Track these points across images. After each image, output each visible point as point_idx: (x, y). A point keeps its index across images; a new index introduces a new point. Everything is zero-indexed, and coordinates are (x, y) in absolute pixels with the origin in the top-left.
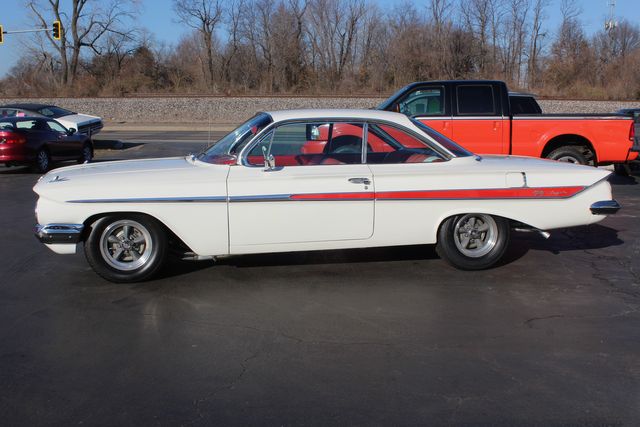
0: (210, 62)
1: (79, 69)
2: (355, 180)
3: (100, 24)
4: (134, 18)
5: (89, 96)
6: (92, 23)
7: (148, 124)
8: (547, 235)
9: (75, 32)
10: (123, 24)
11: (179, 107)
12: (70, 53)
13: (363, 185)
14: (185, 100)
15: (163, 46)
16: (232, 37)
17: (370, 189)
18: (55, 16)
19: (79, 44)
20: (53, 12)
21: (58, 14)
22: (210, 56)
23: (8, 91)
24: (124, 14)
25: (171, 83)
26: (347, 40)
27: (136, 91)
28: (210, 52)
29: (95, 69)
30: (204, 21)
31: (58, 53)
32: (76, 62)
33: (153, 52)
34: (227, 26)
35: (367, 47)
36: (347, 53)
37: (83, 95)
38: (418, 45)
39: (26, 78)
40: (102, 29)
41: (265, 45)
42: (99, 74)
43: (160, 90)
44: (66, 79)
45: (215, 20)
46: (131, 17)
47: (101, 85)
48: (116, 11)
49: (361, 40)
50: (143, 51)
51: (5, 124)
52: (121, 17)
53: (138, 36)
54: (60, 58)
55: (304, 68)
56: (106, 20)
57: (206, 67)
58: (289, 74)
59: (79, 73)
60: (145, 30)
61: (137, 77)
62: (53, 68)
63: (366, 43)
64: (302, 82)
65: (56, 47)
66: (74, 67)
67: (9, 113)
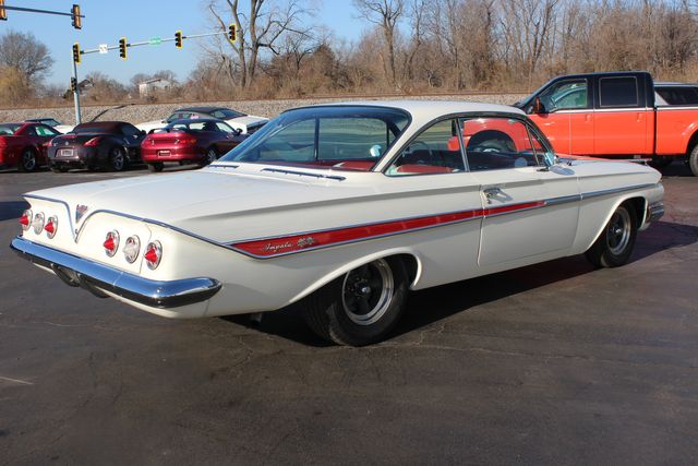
0: (392, 60)
1: (257, 71)
3: (278, 23)
5: (265, 98)
6: (270, 23)
9: (253, 33)
10: (301, 22)
12: (248, 54)
15: (344, 43)
16: (415, 31)
19: (257, 45)
20: (231, 13)
21: (236, 15)
22: (392, 52)
23: (187, 96)
24: (302, 11)
25: (351, 83)
26: (541, 30)
27: (314, 91)
28: (391, 48)
29: (274, 71)
30: (385, 16)
31: (237, 55)
32: (254, 64)
33: (333, 50)
34: (409, 19)
35: (568, 36)
36: (542, 45)
37: (259, 98)
38: (622, 33)
39: (206, 82)
40: (280, 28)
41: (450, 38)
42: (277, 75)
43: (339, 91)
44: (244, 81)
45: (397, 14)
46: (310, 14)
47: (278, 87)
48: (294, 9)
49: (560, 29)
50: (322, 49)
51: (179, 126)
52: (299, 15)
53: (316, 34)
54: (238, 60)
55: (493, 63)
56: (284, 18)
57: (388, 64)
58: (477, 70)
59: (257, 75)
60: (324, 28)
61: (316, 77)
62: (231, 71)
63: (566, 32)
64: (491, 78)
65: (235, 49)
66: (252, 69)
67: (185, 116)
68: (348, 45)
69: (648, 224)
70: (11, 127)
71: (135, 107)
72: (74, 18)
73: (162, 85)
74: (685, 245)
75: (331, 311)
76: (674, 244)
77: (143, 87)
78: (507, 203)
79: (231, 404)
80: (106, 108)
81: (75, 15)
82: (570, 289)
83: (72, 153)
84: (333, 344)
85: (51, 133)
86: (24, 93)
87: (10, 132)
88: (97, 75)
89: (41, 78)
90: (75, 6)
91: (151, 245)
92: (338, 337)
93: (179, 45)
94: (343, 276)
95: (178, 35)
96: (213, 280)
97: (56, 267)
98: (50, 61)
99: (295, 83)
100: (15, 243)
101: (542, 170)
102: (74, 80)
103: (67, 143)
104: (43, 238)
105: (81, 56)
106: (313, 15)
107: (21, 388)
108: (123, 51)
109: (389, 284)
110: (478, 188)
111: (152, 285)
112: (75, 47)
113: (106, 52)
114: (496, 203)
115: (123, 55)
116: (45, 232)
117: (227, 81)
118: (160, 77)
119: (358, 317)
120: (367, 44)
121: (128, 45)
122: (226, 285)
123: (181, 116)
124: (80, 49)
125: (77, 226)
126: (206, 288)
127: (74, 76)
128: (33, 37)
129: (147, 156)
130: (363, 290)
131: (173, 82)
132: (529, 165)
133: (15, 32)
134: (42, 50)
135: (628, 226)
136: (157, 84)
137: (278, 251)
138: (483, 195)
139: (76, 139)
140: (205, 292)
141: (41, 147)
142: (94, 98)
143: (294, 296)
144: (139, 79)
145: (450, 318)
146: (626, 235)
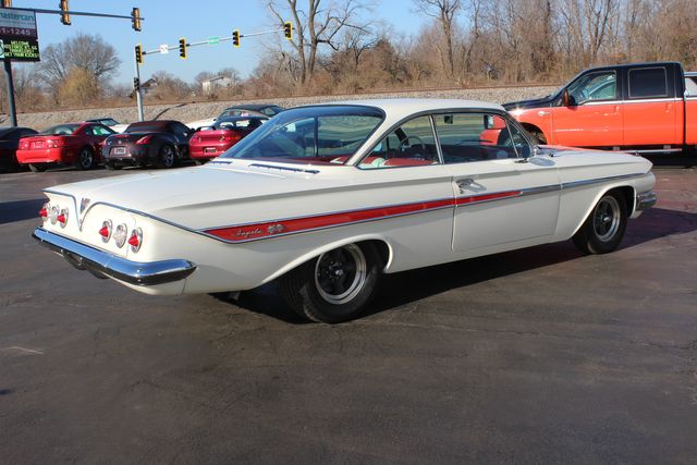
0: (450, 53)
1: (317, 66)
3: (337, 19)
5: (323, 94)
6: (329, 19)
9: (312, 29)
10: (360, 18)
12: (307, 51)
15: (403, 37)
16: (473, 24)
18: (292, 14)
19: (316, 41)
20: (291, 11)
21: (295, 12)
22: (450, 46)
23: (247, 93)
24: (360, 7)
25: (410, 77)
26: (602, 19)
27: (373, 86)
28: (449, 41)
29: (334, 66)
30: (443, 9)
31: (296, 52)
32: (313, 59)
33: (393, 44)
34: (467, 12)
35: (632, 25)
36: (603, 34)
37: (317, 94)
38: (687, 19)
39: (267, 80)
40: (339, 24)
41: (509, 30)
42: (336, 71)
43: (398, 85)
44: (304, 78)
45: (455, 7)
46: (368, 9)
47: (337, 81)
48: (352, 4)
49: (623, 17)
50: (382, 44)
51: (226, 124)
52: (357, 10)
53: (374, 28)
54: (299, 58)
55: (552, 54)
56: (343, 14)
57: (446, 57)
58: (535, 61)
59: (316, 71)
60: (383, 23)
61: (375, 72)
62: (292, 67)
63: (630, 20)
64: (550, 69)
65: (294, 45)
66: (312, 65)
67: (236, 113)
68: (407, 39)
69: (640, 213)
70: (70, 127)
71: (195, 105)
72: (134, 21)
73: (224, 82)
74: (685, 232)
75: (304, 291)
76: (673, 231)
77: (206, 84)
78: (480, 193)
79: (205, 370)
80: (167, 107)
81: (135, 18)
82: (550, 274)
83: (124, 151)
84: (308, 321)
85: (106, 132)
86: (93, 93)
87: (69, 132)
88: (162, 74)
89: (109, 78)
90: (135, 9)
91: (134, 231)
92: (312, 315)
93: (236, 43)
94: (316, 258)
95: (235, 34)
96: (190, 263)
97: (66, 251)
98: (117, 62)
99: (351, 78)
100: (37, 232)
101: (520, 162)
102: (137, 81)
103: (120, 142)
104: (57, 228)
105: (143, 57)
106: (371, 10)
107: (32, 356)
108: (183, 51)
109: (362, 267)
110: (451, 179)
111: (134, 266)
112: (138, 48)
113: (166, 52)
114: (468, 193)
115: (183, 55)
116: (58, 222)
117: (287, 77)
118: (222, 75)
119: (332, 296)
120: (427, 38)
121: (188, 45)
122: (201, 266)
123: (232, 114)
124: (142, 51)
125: (81, 217)
126: (184, 269)
127: (136, 76)
128: (101, 39)
129: (194, 153)
130: (337, 272)
131: (236, 79)
132: (509, 157)
133: (84, 36)
134: (109, 51)
135: (617, 214)
136: (220, 82)
137: (249, 237)
138: (455, 186)
139: (130, 138)
140: (183, 271)
141: (97, 145)
142: (158, 97)
143: (267, 277)
144: (203, 77)
145: (426, 299)
146: (616, 223)
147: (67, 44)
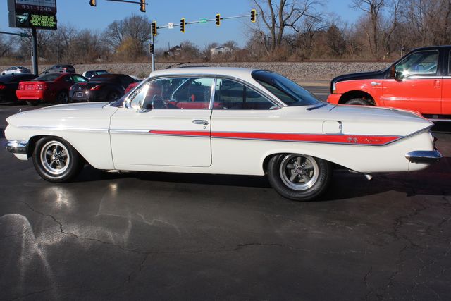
1: (283, 42)
2: (197, 122)
3: (298, 10)
4: (323, 5)
6: (293, 10)
7: (311, 81)
8: (369, 177)
9: (281, 16)
10: (315, 10)
11: (334, 69)
13: (202, 125)
14: (340, 64)
15: (347, 25)
16: (393, 17)
17: (207, 129)
18: (269, 6)
19: (283, 25)
20: (268, 3)
22: (375, 32)
24: (315, 2)
25: (348, 52)
28: (375, 28)
29: (295, 42)
30: (372, 6)
31: (270, 32)
32: (281, 37)
40: (300, 14)
44: (274, 49)
45: (381, 4)
52: (313, 5)
54: (271, 36)
56: (303, 7)
57: (372, 41)
59: (283, 45)
60: (332, 15)
61: (322, 47)
62: (266, 42)
65: (268, 27)
66: (280, 41)
68: (349, 26)
71: (190, 64)
72: (141, 5)
73: (225, 50)
81: (142, 3)
83: (83, 95)
93: (218, 23)
102: (152, 46)
103: (80, 88)
105: (157, 30)
113: (172, 27)
115: (182, 30)
120: (364, 26)
121: (186, 23)
124: (157, 26)
127: (152, 43)
133: (137, 16)
136: (222, 50)
147: (126, 21)
